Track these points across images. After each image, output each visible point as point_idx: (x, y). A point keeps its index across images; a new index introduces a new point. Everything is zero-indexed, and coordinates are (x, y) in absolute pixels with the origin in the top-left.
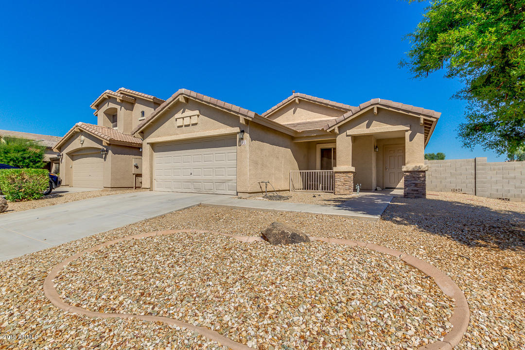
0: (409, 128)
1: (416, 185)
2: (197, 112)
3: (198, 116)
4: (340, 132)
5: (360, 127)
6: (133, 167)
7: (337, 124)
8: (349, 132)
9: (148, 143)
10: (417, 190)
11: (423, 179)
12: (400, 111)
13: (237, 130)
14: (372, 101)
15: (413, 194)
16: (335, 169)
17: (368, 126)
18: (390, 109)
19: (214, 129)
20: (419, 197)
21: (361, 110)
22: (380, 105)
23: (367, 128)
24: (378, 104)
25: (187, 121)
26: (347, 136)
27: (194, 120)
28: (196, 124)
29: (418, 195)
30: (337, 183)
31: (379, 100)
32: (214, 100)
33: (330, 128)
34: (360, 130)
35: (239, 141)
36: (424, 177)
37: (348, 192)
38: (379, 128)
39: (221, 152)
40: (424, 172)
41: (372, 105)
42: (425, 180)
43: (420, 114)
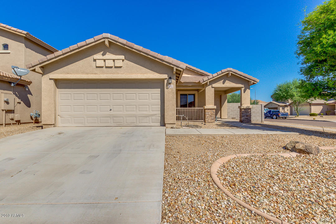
0: (244, 86)
1: (247, 116)
2: (123, 57)
3: (123, 60)
4: (209, 85)
5: (219, 83)
6: (3, 102)
7: (209, 79)
8: (214, 85)
9: (50, 79)
10: (247, 119)
11: (250, 113)
12: (242, 77)
13: (165, 76)
14: (229, 69)
15: (246, 120)
16: (206, 107)
17: (224, 83)
18: (237, 75)
19: (141, 74)
20: (248, 122)
21: (222, 73)
22: (232, 72)
23: (223, 84)
24: (231, 71)
25: (110, 63)
26: (212, 87)
27: (118, 63)
28: (121, 67)
29: (248, 121)
30: (207, 116)
31: (231, 69)
32: (145, 50)
33: (204, 82)
34: (219, 85)
35: (167, 85)
36: (250, 111)
37: (213, 121)
38: (229, 84)
39: (144, 92)
40: (250, 109)
41: (228, 71)
42: (251, 113)
43: (251, 79)
